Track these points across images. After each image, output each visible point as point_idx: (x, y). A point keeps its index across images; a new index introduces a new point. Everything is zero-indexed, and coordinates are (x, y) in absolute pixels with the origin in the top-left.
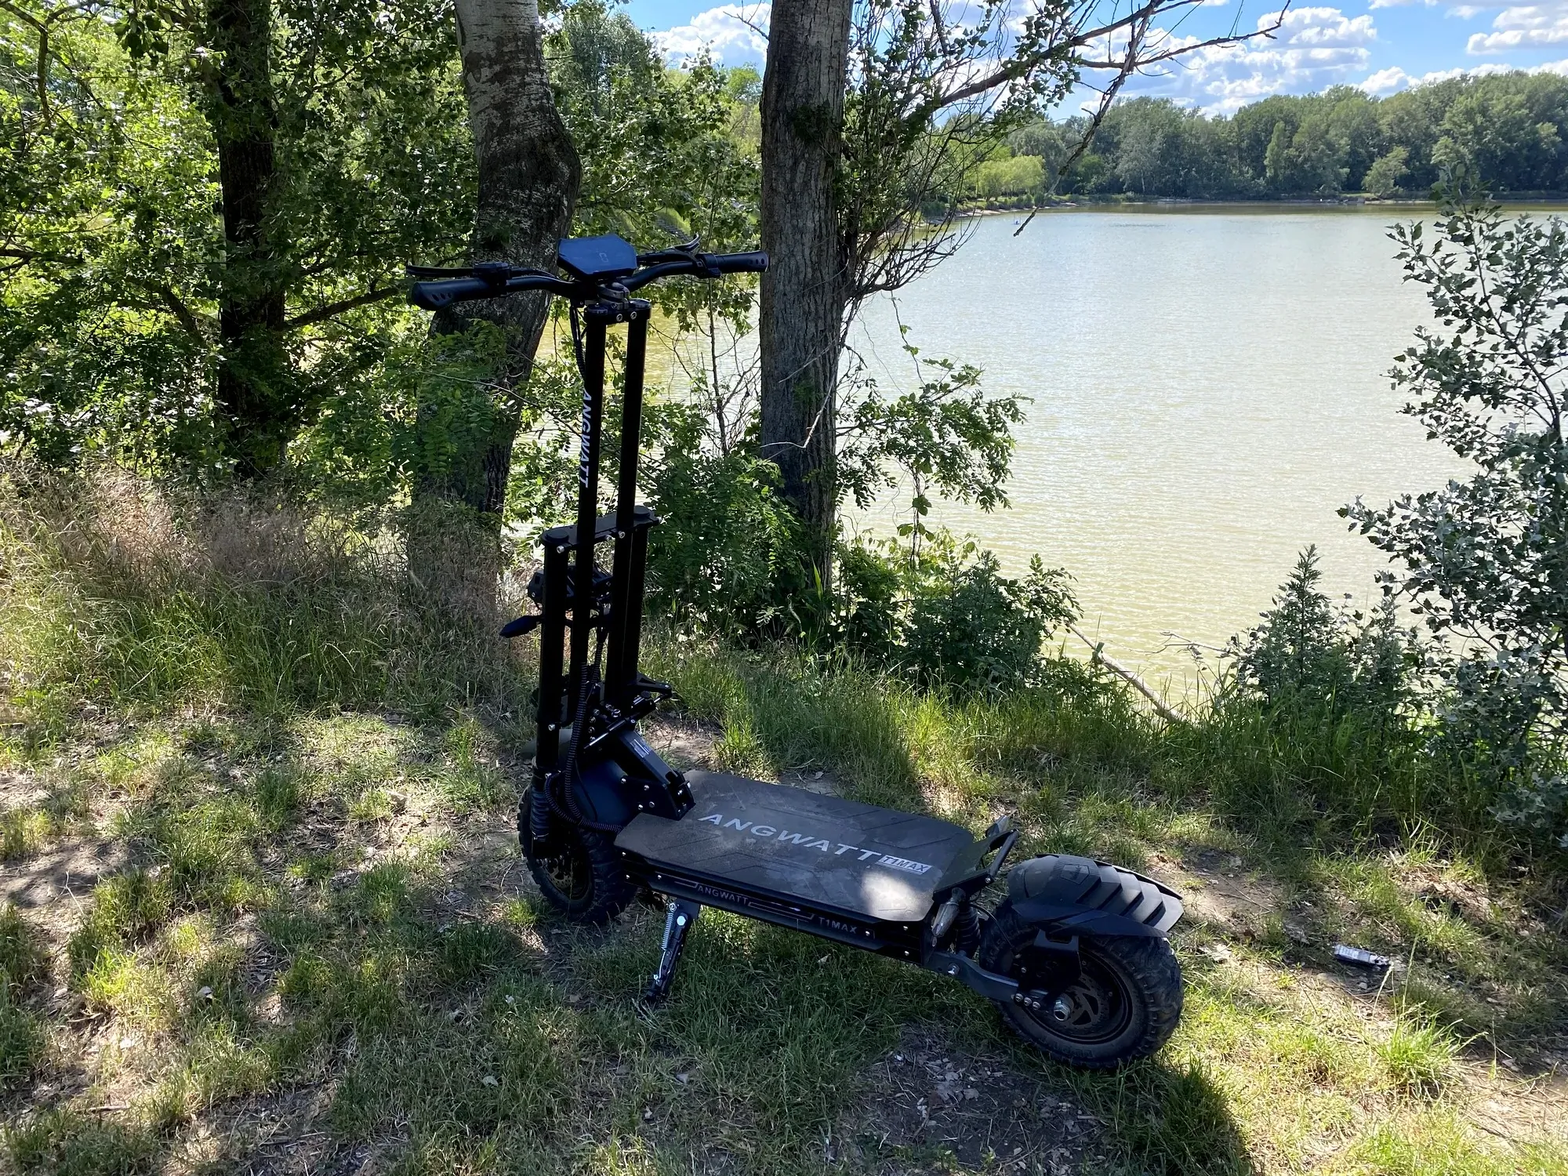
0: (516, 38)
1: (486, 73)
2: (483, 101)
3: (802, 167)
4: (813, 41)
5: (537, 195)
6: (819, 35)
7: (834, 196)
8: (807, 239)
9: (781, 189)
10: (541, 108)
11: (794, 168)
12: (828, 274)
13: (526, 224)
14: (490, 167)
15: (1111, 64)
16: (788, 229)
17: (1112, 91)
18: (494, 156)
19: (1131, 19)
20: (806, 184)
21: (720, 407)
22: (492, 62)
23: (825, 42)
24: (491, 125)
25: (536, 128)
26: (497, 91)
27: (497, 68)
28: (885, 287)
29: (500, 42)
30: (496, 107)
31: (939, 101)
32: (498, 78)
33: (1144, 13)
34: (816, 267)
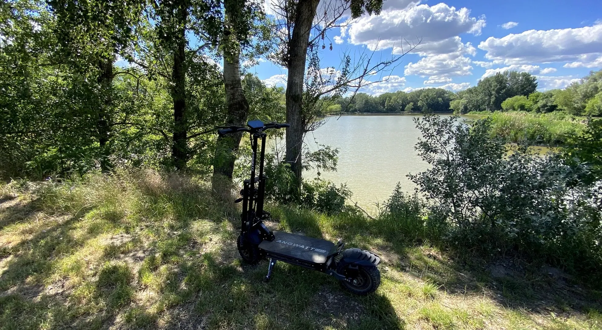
0: (236, 81)
1: (230, 88)
2: (229, 93)
3: (294, 107)
4: (296, 82)
5: (240, 112)
6: (297, 81)
7: (301, 112)
8: (295, 121)
9: (290, 111)
10: (241, 95)
11: (293, 107)
12: (300, 128)
13: (238, 118)
14: (230, 106)
15: (356, 86)
16: (291, 119)
17: (356, 92)
18: (231, 104)
19: (359, 78)
20: (295, 110)
21: (278, 154)
22: (231, 85)
23: (299, 82)
24: (231, 98)
25: (240, 99)
26: (232, 91)
27: (232, 87)
28: (311, 130)
29: (232, 81)
30: (232, 94)
31: (321, 94)
32: (232, 89)
33: (362, 76)
34: (297, 126)
